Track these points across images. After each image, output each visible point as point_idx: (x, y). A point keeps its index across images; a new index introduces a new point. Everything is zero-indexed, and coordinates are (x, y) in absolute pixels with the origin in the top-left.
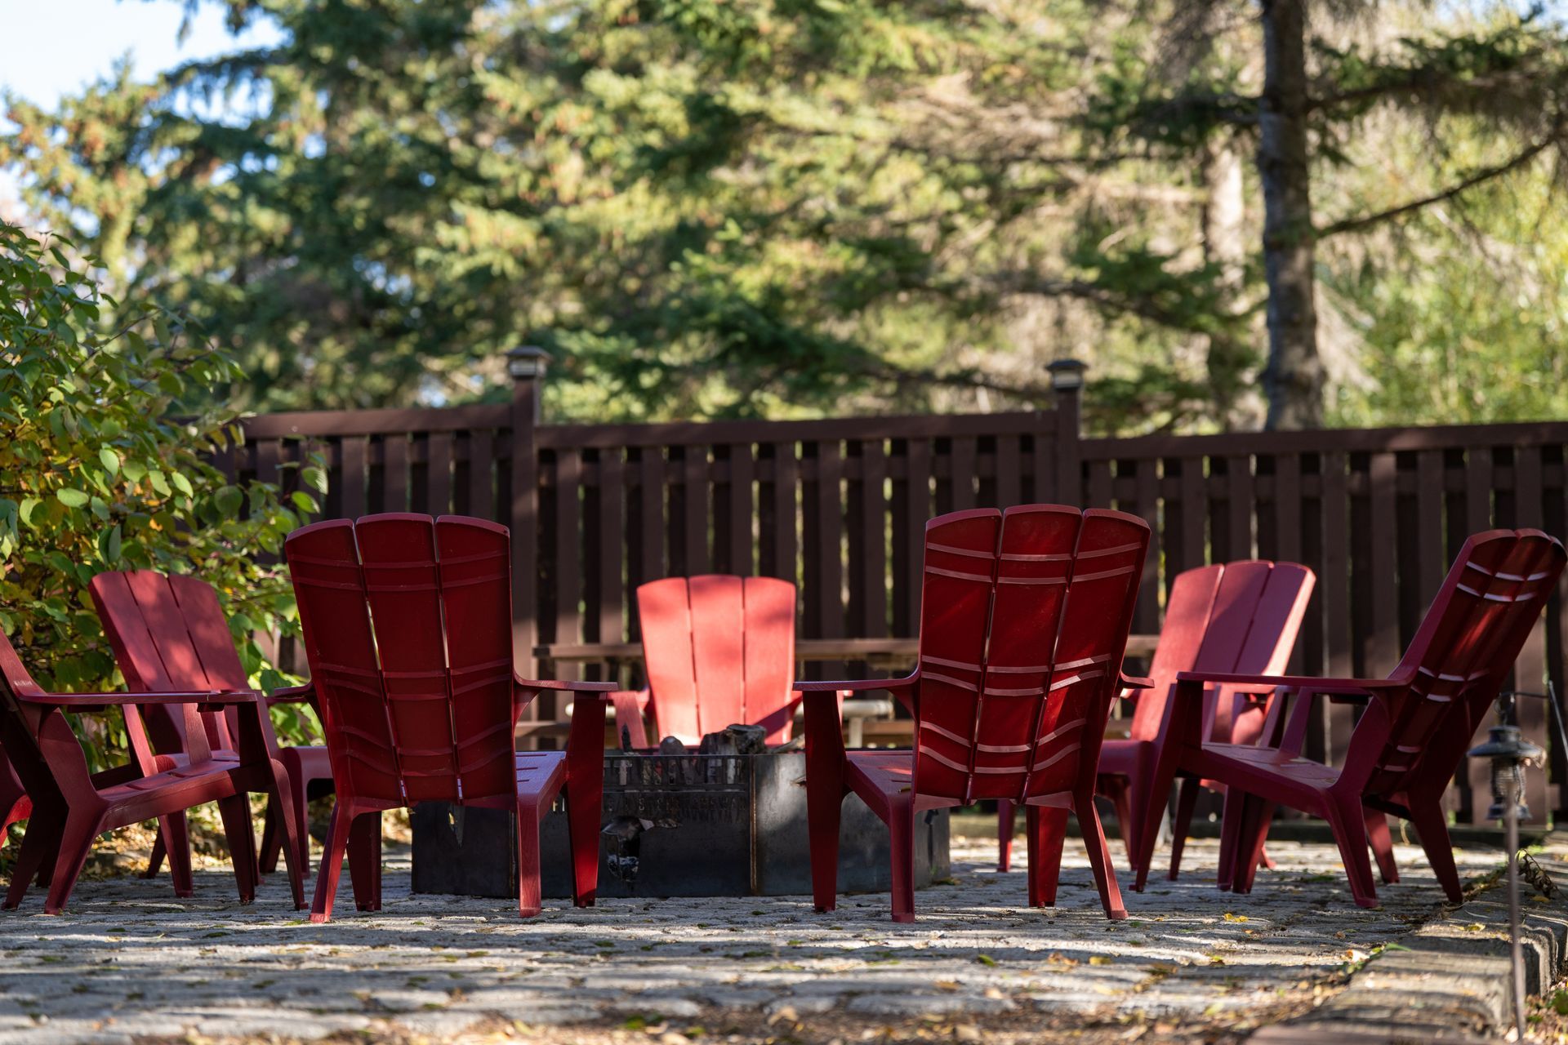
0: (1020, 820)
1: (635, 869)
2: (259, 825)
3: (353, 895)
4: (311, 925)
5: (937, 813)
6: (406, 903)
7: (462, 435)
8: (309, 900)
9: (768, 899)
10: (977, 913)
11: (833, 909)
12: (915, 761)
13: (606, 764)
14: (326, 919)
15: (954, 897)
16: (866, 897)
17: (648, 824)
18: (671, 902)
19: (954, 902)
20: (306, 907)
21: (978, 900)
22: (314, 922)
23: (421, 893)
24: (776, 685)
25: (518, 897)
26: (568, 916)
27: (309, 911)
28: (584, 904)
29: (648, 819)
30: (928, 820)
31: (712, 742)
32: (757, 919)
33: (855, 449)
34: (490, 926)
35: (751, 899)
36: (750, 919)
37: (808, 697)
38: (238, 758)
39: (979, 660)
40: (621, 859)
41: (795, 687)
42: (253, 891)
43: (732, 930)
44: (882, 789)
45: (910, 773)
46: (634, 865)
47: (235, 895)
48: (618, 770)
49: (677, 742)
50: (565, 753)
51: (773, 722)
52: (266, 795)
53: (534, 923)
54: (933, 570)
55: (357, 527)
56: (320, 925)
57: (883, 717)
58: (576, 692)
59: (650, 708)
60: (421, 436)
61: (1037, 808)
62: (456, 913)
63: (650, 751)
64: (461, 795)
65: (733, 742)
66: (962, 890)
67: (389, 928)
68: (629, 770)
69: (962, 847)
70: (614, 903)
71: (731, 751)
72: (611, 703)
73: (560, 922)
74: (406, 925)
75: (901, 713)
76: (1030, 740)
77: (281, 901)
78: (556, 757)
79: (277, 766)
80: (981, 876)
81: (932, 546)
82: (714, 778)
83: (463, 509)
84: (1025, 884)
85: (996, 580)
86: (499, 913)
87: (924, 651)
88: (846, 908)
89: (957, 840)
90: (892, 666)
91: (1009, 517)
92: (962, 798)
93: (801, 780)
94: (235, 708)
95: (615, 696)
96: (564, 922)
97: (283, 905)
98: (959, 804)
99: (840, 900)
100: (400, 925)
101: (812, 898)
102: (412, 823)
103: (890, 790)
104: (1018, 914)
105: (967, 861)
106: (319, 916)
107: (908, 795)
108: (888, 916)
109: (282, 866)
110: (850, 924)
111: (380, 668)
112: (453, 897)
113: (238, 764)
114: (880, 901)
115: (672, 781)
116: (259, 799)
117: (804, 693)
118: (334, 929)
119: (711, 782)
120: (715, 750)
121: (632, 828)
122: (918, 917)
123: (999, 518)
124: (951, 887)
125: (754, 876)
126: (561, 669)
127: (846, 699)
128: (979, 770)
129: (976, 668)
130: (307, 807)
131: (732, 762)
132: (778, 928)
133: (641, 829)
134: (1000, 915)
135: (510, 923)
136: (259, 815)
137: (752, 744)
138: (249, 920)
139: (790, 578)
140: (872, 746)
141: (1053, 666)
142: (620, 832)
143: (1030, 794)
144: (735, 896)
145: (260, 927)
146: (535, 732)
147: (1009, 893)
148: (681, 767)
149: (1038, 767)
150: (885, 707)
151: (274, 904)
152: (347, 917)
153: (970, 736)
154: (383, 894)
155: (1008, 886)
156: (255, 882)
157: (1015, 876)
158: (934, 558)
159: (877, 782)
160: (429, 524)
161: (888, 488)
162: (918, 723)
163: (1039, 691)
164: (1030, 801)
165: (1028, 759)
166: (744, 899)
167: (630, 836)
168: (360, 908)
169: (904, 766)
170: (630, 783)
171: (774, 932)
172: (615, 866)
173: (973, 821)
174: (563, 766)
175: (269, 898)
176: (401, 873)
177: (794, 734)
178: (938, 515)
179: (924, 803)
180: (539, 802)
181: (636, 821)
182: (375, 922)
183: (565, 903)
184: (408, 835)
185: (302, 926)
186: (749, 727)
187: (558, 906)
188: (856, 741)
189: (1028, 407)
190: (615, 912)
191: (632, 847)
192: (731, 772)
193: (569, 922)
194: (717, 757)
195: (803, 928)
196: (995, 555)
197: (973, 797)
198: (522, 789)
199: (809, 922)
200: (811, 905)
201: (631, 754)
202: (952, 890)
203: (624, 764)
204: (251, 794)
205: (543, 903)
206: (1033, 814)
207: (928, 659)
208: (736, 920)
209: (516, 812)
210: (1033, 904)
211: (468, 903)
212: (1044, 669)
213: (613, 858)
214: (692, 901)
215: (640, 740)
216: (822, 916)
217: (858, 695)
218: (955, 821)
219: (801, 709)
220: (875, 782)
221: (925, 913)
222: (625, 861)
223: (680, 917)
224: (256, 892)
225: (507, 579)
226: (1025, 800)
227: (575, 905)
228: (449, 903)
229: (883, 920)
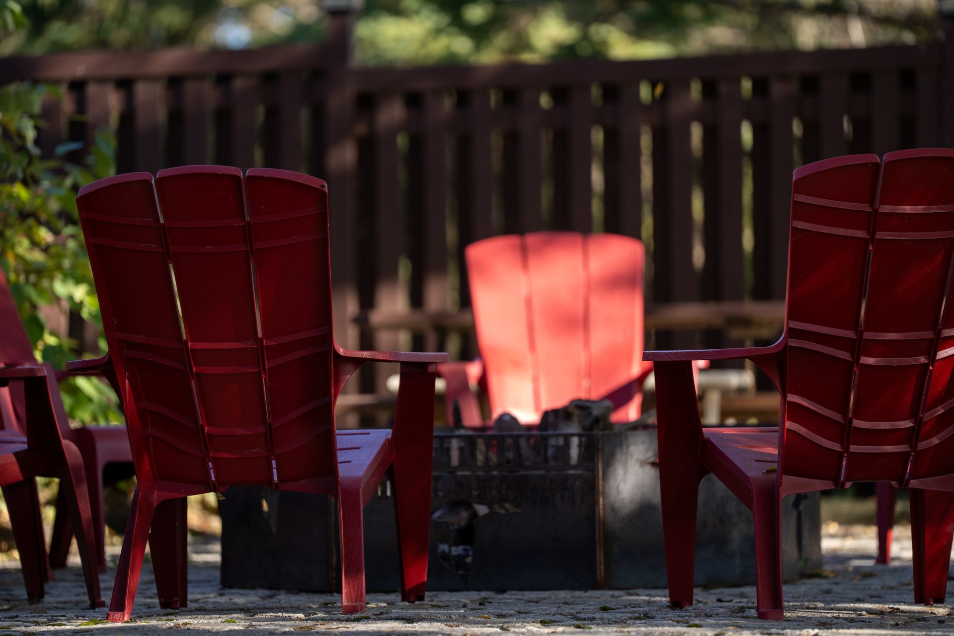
0: (902, 506)
1: (469, 560)
2: (49, 514)
3: (155, 591)
4: (110, 625)
5: (805, 497)
6: (213, 597)
7: (270, 78)
8: (107, 597)
9: (617, 593)
10: (855, 610)
11: (691, 604)
12: (781, 438)
13: (436, 444)
14: (126, 618)
15: (828, 592)
16: (727, 591)
17: (482, 510)
18: (510, 596)
19: (828, 597)
20: (103, 604)
21: (855, 595)
22: (113, 621)
23: (231, 587)
24: (622, 355)
25: (340, 592)
26: (395, 612)
27: (106, 610)
28: (412, 598)
29: (483, 504)
30: (796, 505)
31: (551, 418)
32: (606, 615)
33: (710, 90)
34: (310, 623)
35: (598, 593)
36: (597, 615)
37: (660, 368)
38: (25, 439)
39: (854, 325)
40: (453, 549)
41: (645, 357)
42: (42, 588)
43: (579, 627)
44: (744, 470)
45: (775, 451)
46: (467, 556)
47: (22, 592)
48: (448, 449)
49: (514, 420)
50: (390, 431)
51: (621, 397)
52: (57, 480)
53: (358, 620)
54: (801, 225)
55: (157, 181)
56: (119, 624)
57: (741, 390)
58: (404, 364)
59: (483, 381)
60: (224, 79)
61: (921, 491)
62: (271, 610)
63: (483, 429)
64: (276, 479)
65: (575, 419)
66: (836, 584)
67: (197, 627)
68: (461, 449)
69: (833, 536)
70: (445, 597)
71: (574, 428)
72: (440, 376)
73: (387, 619)
74: (216, 624)
75: (763, 385)
76: (914, 414)
77: (74, 599)
78: (380, 436)
79: (70, 448)
80: (857, 569)
81: (800, 198)
82: (556, 458)
83: (271, 160)
84: (909, 577)
85: (874, 235)
86: (319, 609)
87: (791, 317)
88: (706, 603)
89: (832, 528)
90: (754, 332)
91: (889, 164)
92: (836, 480)
93: (652, 460)
94: (21, 385)
95: (444, 368)
96: (391, 619)
97: (77, 604)
98: (832, 487)
99: (698, 594)
100: (209, 624)
101: (667, 592)
102: (221, 510)
103: (754, 471)
104: (903, 612)
105: (840, 553)
106: (118, 615)
107: (774, 476)
108: (753, 613)
109: (75, 559)
110: (709, 621)
111: (185, 338)
112: (267, 592)
113: (25, 446)
114: (743, 595)
115: (508, 462)
116: (47, 485)
117: (655, 363)
118: (136, 629)
119: (552, 463)
120: (555, 427)
121: (465, 514)
122: (787, 614)
123: (877, 165)
124: (824, 581)
125: (601, 568)
126: (384, 339)
127: (701, 370)
128: (854, 448)
129: (850, 334)
130: (103, 492)
131: (575, 441)
132: (628, 626)
133: (475, 515)
134: (881, 613)
135: (332, 620)
136: (49, 503)
137: (597, 420)
138: (40, 620)
139: (635, 234)
140: (731, 421)
141: (940, 332)
142: (451, 519)
143: (913, 476)
144: (580, 589)
145: (52, 628)
146: (357, 409)
147: (891, 588)
148: (518, 447)
149: (922, 445)
150: (745, 378)
151: (66, 603)
152: (149, 616)
153: (844, 410)
154: (190, 590)
155: (889, 581)
156: (44, 578)
157: (896, 570)
158: (803, 212)
159: (738, 462)
160: (237, 178)
161: (747, 134)
162: (784, 397)
163: (923, 360)
164: (914, 483)
165: (911, 437)
166: (590, 593)
167: (463, 523)
168: (164, 605)
169: (770, 444)
170: (463, 464)
171: (626, 630)
172: (446, 557)
173: (846, 506)
174: (390, 446)
175: (60, 595)
176: (208, 566)
177: (644, 408)
178: (805, 162)
179: (790, 486)
180: (362, 486)
181: (469, 506)
182: (181, 621)
183: (392, 597)
184: (215, 524)
185: (99, 626)
186: (593, 402)
187: (384, 601)
188: (711, 417)
189: (908, 37)
190: (447, 607)
191: (465, 535)
192: (574, 452)
193: (396, 619)
194: (558, 435)
195: (658, 626)
196: (872, 206)
197: (847, 479)
198: (343, 472)
199: (665, 619)
200: (665, 600)
201: (462, 432)
202: (825, 584)
203: (455, 444)
204: (39, 480)
205: (367, 598)
206: (916, 498)
207: (796, 325)
208: (582, 616)
209: (336, 496)
210: (919, 600)
211: (283, 598)
212: (929, 334)
213: (444, 547)
214: (534, 595)
215: (472, 417)
216: (678, 612)
217: (716, 365)
218: (826, 507)
219: (651, 381)
220: (737, 462)
221: (794, 609)
222: (457, 550)
223: (519, 612)
224: (46, 589)
225: (326, 239)
226: (908, 483)
227: (403, 599)
228: (263, 598)
229: (747, 617)
